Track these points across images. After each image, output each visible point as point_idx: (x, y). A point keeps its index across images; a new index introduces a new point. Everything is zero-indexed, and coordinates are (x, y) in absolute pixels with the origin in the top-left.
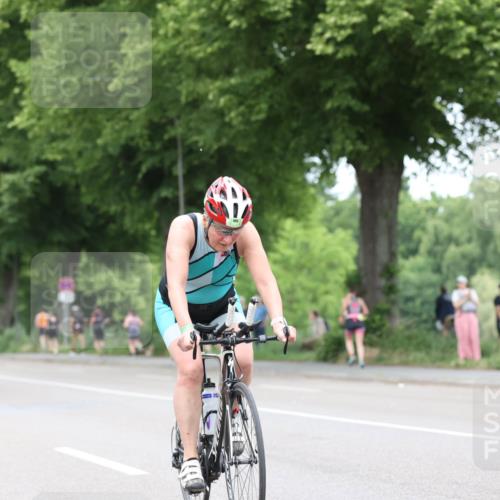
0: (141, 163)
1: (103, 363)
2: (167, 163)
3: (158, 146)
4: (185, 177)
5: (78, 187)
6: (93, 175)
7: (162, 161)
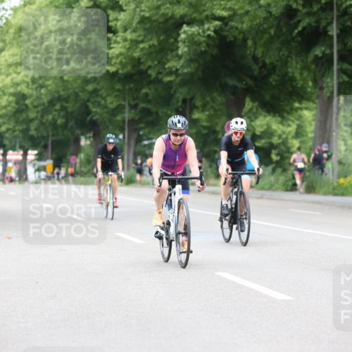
0: (299, 21)
1: (261, 198)
2: (323, 24)
3: (316, 8)
4: (338, 36)
5: (245, 40)
6: (259, 31)
7: (318, 22)
